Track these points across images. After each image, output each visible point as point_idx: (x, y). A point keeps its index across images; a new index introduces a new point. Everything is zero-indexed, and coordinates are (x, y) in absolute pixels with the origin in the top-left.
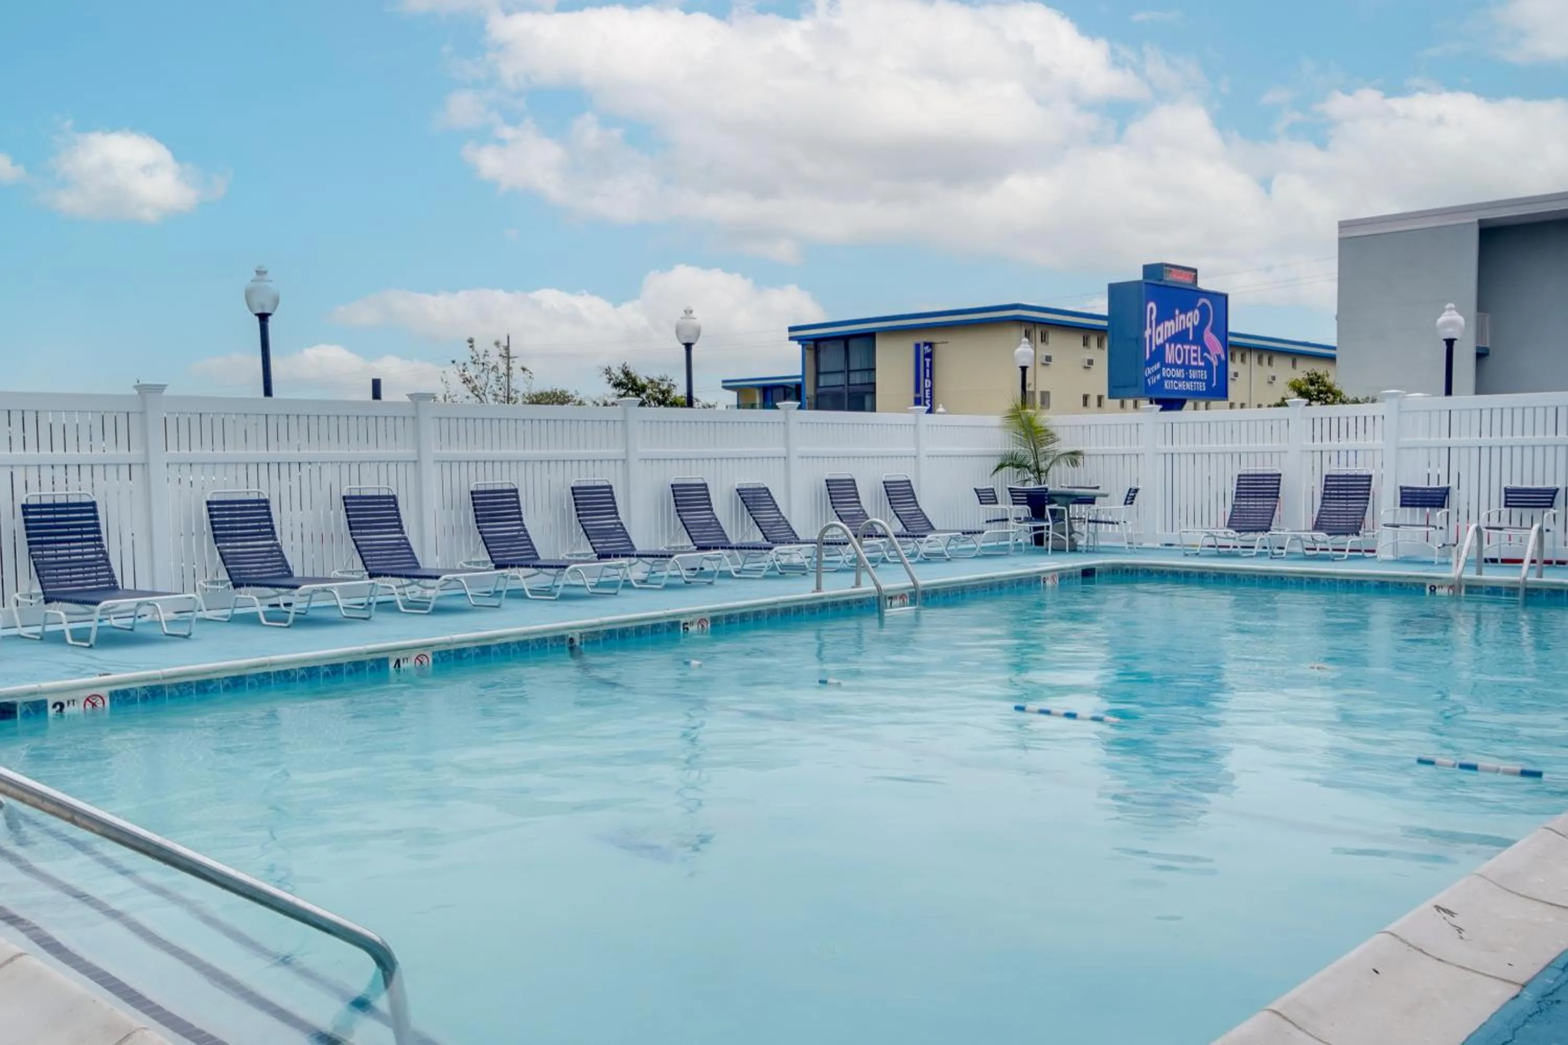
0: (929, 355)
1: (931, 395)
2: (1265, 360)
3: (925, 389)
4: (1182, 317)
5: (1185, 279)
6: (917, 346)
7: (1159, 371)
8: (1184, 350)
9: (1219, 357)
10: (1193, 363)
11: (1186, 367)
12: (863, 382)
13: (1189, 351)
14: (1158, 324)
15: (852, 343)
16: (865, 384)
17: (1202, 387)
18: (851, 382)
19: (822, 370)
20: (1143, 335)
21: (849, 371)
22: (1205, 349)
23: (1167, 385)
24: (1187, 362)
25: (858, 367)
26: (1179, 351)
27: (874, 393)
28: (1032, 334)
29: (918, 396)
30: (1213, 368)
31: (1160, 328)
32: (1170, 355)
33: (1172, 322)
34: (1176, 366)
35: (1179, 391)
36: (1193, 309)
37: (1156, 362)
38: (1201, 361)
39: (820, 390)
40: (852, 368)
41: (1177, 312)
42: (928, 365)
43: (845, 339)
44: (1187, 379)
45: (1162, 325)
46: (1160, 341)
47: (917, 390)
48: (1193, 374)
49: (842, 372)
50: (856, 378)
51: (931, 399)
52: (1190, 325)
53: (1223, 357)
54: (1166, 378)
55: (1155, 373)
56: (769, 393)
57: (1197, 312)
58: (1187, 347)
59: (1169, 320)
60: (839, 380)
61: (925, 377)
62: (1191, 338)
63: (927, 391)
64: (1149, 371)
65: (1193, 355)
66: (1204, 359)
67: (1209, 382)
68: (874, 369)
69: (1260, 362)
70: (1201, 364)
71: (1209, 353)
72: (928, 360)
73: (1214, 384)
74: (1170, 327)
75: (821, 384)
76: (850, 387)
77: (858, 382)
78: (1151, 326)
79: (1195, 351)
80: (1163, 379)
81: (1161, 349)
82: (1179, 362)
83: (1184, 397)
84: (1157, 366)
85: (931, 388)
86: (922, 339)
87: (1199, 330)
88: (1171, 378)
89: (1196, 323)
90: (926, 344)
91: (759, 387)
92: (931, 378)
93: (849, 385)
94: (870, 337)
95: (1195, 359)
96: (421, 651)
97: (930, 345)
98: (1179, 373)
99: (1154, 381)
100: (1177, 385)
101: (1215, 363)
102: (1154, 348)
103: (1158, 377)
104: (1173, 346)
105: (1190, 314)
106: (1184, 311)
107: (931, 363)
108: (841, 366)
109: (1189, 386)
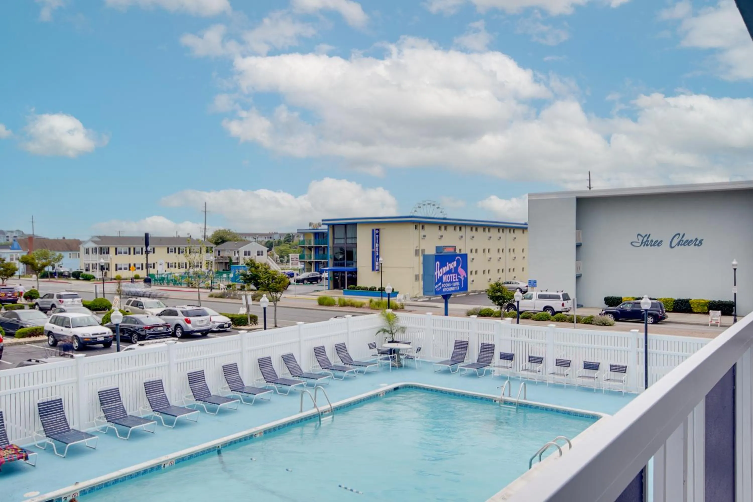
0: (378, 234)
1: (379, 249)
2: (512, 231)
3: (376, 247)
4: (450, 265)
5: (452, 250)
6: (373, 230)
7: (441, 285)
8: (451, 277)
9: (464, 276)
10: (454, 280)
11: (451, 282)
12: (352, 243)
13: (452, 276)
14: (440, 269)
15: (348, 227)
16: (353, 244)
17: (458, 288)
18: (347, 243)
19: (336, 237)
20: (435, 273)
21: (346, 238)
22: (459, 274)
23: (444, 290)
24: (452, 281)
25: (350, 237)
26: (448, 277)
27: (356, 247)
28: (418, 227)
29: (373, 250)
30: (461, 281)
31: (441, 270)
32: (445, 279)
33: (446, 267)
34: (447, 283)
35: (449, 292)
36: (454, 261)
37: (439, 283)
38: (457, 279)
39: (335, 245)
40: (348, 237)
41: (448, 263)
42: (377, 238)
43: (346, 225)
44: (452, 286)
45: (442, 269)
46: (441, 275)
47: (373, 248)
48: (454, 284)
49: (344, 238)
50: (349, 241)
51: (379, 251)
52: (453, 267)
53: (466, 276)
54: (444, 288)
55: (439, 287)
56: (317, 236)
57: (455, 262)
58: (451, 275)
59: (444, 266)
60: (342, 241)
61: (376, 242)
62: (453, 271)
63: (377, 248)
64: (437, 286)
65: (454, 277)
66: (458, 278)
67: (460, 286)
68: (356, 238)
69: (510, 232)
70: (457, 280)
71: (460, 276)
72: (377, 236)
73: (462, 287)
74: (445, 269)
75: (335, 243)
76: (347, 245)
77: (350, 242)
78: (437, 270)
79: (455, 276)
80: (442, 288)
81: (441, 278)
82: (449, 281)
83: (450, 293)
84: (440, 284)
85: (378, 247)
86: (375, 227)
87: (456, 268)
88: (445, 287)
89: (455, 266)
90: (376, 230)
91: (313, 233)
92: (378, 243)
93: (346, 244)
94: (355, 225)
95: (455, 279)
96: (171, 460)
97: (378, 230)
98: (449, 285)
99: (439, 289)
100: (448, 289)
101: (463, 279)
102: (439, 277)
103: (440, 288)
104: (446, 276)
105: (453, 263)
106: (450, 262)
107: (378, 237)
108: (343, 236)
109: (452, 289)
